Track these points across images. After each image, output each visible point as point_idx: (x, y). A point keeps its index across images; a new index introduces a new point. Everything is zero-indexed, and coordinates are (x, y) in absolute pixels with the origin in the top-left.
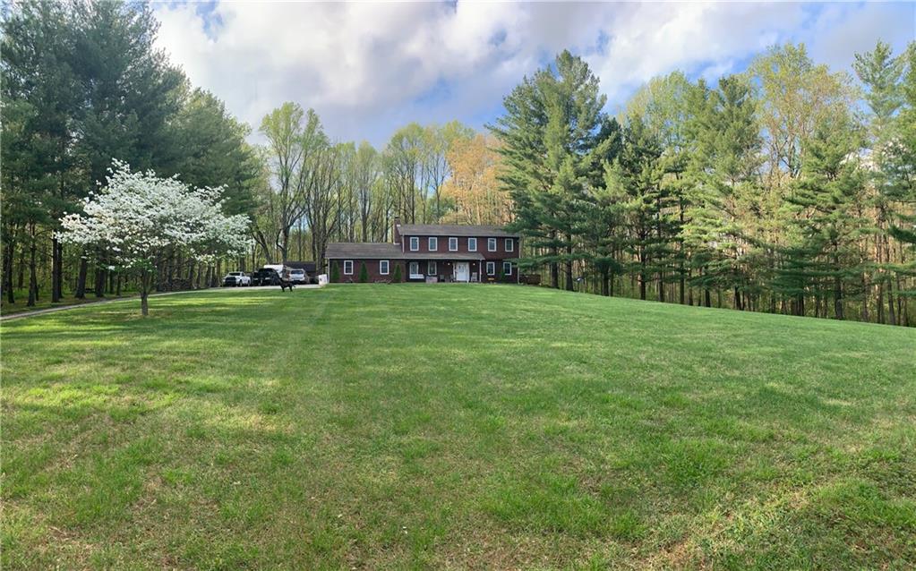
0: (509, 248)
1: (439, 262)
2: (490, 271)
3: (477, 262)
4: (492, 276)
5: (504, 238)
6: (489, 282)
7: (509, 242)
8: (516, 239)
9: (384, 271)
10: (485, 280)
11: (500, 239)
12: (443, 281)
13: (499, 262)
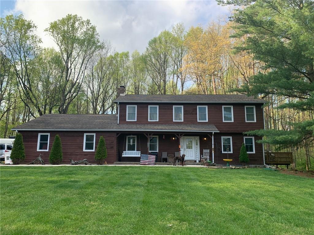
0: (250, 117)
1: (161, 135)
2: (227, 148)
3: (208, 135)
4: (230, 156)
5: (243, 105)
6: (225, 163)
7: (250, 111)
8: (259, 106)
9: (89, 146)
10: (220, 159)
11: (239, 106)
12: (165, 160)
13: (238, 135)
